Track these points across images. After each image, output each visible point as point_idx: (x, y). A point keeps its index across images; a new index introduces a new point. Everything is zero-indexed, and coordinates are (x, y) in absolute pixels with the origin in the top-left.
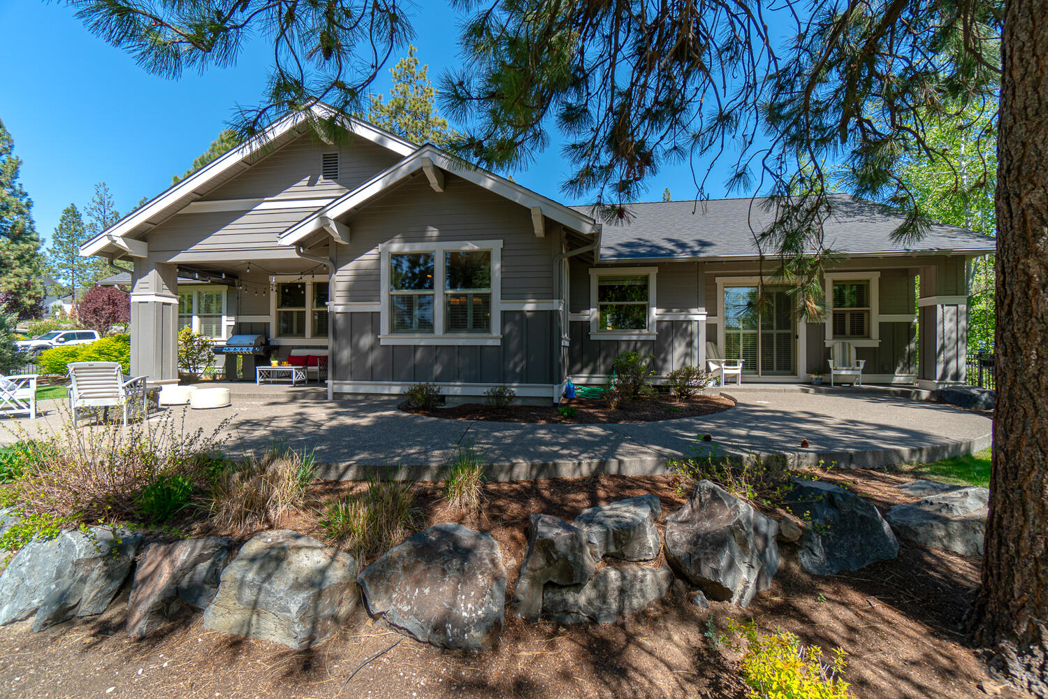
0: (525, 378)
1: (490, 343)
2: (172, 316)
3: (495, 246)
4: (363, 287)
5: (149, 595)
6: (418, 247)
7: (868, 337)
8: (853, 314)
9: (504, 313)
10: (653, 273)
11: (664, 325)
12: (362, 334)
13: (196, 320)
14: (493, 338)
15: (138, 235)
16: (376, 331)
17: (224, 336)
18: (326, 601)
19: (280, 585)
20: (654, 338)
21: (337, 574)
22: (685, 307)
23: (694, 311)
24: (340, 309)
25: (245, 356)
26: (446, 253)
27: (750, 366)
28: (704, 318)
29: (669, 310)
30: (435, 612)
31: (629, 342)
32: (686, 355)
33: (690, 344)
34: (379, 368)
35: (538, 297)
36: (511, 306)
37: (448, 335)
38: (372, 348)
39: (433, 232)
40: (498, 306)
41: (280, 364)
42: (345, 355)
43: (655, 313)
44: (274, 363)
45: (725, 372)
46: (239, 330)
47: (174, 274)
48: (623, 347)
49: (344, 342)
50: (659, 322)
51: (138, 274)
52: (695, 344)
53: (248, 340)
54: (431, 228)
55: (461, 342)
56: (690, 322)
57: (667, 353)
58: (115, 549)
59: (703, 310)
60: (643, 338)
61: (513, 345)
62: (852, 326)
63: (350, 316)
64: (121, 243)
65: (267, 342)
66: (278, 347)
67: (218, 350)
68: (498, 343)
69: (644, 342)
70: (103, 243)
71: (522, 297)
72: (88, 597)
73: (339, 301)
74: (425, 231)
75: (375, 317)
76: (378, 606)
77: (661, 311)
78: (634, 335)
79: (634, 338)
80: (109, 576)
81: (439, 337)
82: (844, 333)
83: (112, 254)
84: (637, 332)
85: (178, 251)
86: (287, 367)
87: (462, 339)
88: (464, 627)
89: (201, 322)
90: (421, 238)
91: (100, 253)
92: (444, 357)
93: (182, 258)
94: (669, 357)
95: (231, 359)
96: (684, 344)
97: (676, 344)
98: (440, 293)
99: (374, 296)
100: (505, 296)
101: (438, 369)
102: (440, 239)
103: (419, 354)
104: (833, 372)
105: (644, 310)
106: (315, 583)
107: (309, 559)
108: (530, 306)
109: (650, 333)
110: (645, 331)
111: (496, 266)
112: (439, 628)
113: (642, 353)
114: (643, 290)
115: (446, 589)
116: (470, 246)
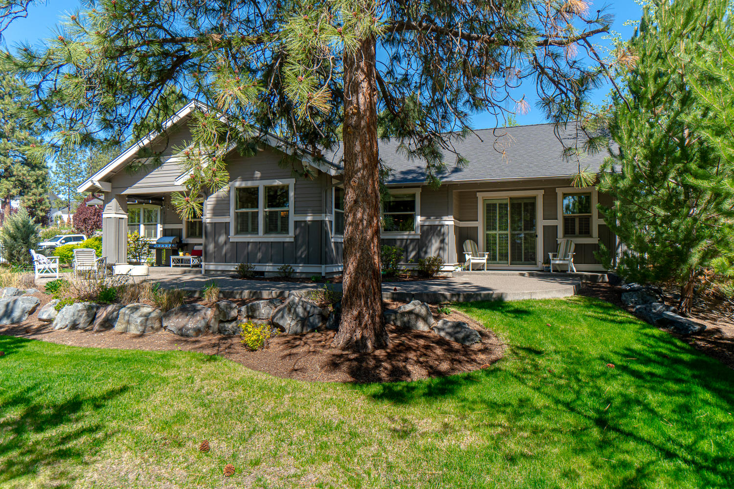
0: (307, 261)
1: (288, 240)
2: (124, 224)
3: (291, 182)
4: (220, 208)
5: (98, 321)
6: (249, 184)
7: (591, 236)
8: (581, 218)
9: (296, 222)
10: (418, 192)
11: (425, 228)
12: (220, 235)
13: (142, 227)
14: (289, 238)
15: (107, 179)
16: (227, 233)
17: (159, 236)
18: (149, 322)
19: (136, 315)
20: (419, 237)
21: (153, 315)
22: (439, 216)
23: (445, 218)
24: (208, 221)
25: (167, 250)
26: (266, 187)
27: (492, 258)
28: (452, 223)
29: (428, 218)
30: (181, 325)
31: (402, 240)
32: (440, 249)
33: (442, 241)
34: (229, 255)
35: (314, 212)
36: (299, 218)
37: (266, 235)
38: (225, 243)
39: (258, 174)
40: (293, 218)
41: (184, 255)
42: (211, 247)
43: (419, 219)
44: (181, 254)
45: (472, 261)
46: (165, 233)
47: (126, 201)
48: (398, 243)
49: (211, 240)
50: (422, 226)
51: (107, 201)
52: (446, 241)
53: (170, 239)
54: (257, 172)
55: (272, 240)
56: (442, 226)
57: (427, 247)
58: (90, 308)
59: (451, 218)
60: (411, 237)
61: (300, 242)
62: (580, 228)
63: (214, 225)
64: (98, 184)
65: (181, 241)
66: (187, 245)
67: (151, 247)
68: (292, 240)
69: (412, 240)
70: (88, 185)
71: (305, 213)
72: (82, 322)
73: (208, 216)
74: (254, 174)
75: (227, 225)
76: (165, 324)
77: (423, 218)
78: (405, 235)
79: (405, 237)
80: (88, 316)
81: (261, 237)
82: (574, 233)
83: (93, 190)
84: (407, 233)
85: (127, 188)
86: (188, 257)
87: (273, 238)
88: (188, 329)
89: (145, 229)
90: (252, 178)
91: (88, 190)
92: (263, 248)
93: (129, 191)
94: (429, 250)
95: (159, 251)
96: (438, 241)
97: (433, 241)
98: (262, 210)
99: (226, 213)
100: (296, 212)
101: (259, 255)
102: (262, 178)
103: (250, 247)
104: (552, 262)
105: (412, 218)
106: (147, 316)
107: (146, 310)
108: (309, 218)
109: (416, 234)
110: (413, 232)
111: (292, 194)
112: (181, 329)
113: (411, 248)
114: (411, 206)
115: (186, 320)
116: (277, 183)
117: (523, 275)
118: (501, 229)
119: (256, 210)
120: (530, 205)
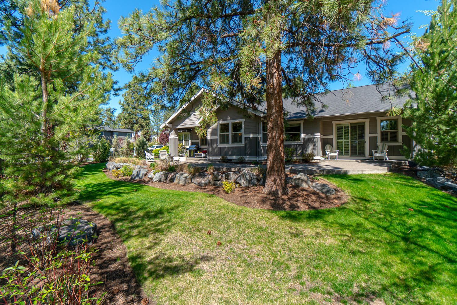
0: (251, 155)
1: (242, 146)
2: (177, 140)
3: (243, 120)
4: (214, 133)
5: (168, 179)
6: (225, 122)
7: (398, 142)
8: (391, 133)
9: (245, 138)
10: (302, 122)
11: (306, 139)
12: (214, 144)
13: (184, 141)
14: (242, 145)
15: (170, 123)
16: (217, 143)
17: (190, 145)
18: (187, 180)
19: (182, 177)
20: (302, 144)
21: (189, 177)
22: (313, 133)
23: (316, 134)
24: (209, 138)
25: (193, 150)
26: (232, 123)
27: (340, 153)
28: (320, 136)
29: (307, 134)
30: (199, 182)
31: (294, 145)
32: (313, 149)
33: (314, 145)
34: (217, 153)
35: (253, 133)
36: (247, 136)
37: (232, 144)
38: (216, 148)
39: (229, 118)
40: (244, 136)
42: (210, 149)
43: (303, 135)
44: (198, 152)
45: (330, 155)
46: (192, 144)
47: (178, 131)
48: (293, 147)
49: (210, 146)
50: (304, 138)
51: (171, 131)
52: (316, 145)
53: (194, 146)
55: (235, 146)
56: (314, 138)
57: (307, 148)
58: (165, 174)
59: (319, 134)
60: (298, 144)
61: (248, 146)
62: (391, 138)
63: (211, 140)
64: (167, 125)
65: (198, 147)
66: (201, 148)
67: (187, 149)
68: (244, 146)
69: (299, 145)
70: (164, 125)
71: (249, 134)
72: (163, 179)
73: (209, 136)
74: (227, 118)
75: (216, 140)
76: (193, 181)
77: (305, 135)
78: (296, 143)
79: (296, 144)
80: (165, 177)
81: (230, 145)
82: (387, 140)
83: (166, 127)
84: (297, 142)
85: (178, 126)
86: (201, 153)
87: (236, 145)
88: (202, 183)
90: (226, 120)
91: (164, 127)
92: (232, 150)
93: (178, 127)
94: (308, 150)
95: (190, 151)
96: (312, 145)
97: (310, 145)
98: (231, 133)
99: (216, 135)
100: (245, 134)
101: (230, 153)
102: (231, 119)
103: (226, 149)
104: (374, 155)
105: (299, 135)
106: (186, 177)
107: (186, 175)
108: (251, 136)
109: (301, 142)
110: (300, 141)
111: (243, 126)
112: (199, 183)
113: (299, 149)
114: (298, 129)
115: (201, 179)
116: (237, 121)
117: (358, 162)
118: (345, 139)
119: (228, 133)
120: (362, 127)
